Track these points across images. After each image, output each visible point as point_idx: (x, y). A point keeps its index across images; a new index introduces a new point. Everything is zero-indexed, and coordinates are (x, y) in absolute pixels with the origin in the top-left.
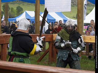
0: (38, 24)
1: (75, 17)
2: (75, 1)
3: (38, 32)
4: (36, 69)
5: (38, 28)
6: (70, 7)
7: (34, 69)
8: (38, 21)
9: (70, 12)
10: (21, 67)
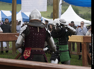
0: (15, 23)
1: (49, 17)
2: (49, 1)
3: (15, 32)
4: (21, 63)
5: (15, 27)
6: (46, 7)
7: (19, 63)
8: (15, 20)
9: (46, 12)
10: (7, 62)
